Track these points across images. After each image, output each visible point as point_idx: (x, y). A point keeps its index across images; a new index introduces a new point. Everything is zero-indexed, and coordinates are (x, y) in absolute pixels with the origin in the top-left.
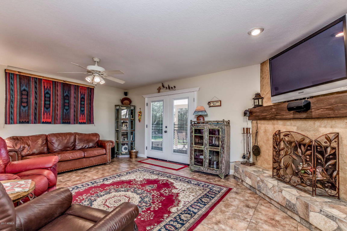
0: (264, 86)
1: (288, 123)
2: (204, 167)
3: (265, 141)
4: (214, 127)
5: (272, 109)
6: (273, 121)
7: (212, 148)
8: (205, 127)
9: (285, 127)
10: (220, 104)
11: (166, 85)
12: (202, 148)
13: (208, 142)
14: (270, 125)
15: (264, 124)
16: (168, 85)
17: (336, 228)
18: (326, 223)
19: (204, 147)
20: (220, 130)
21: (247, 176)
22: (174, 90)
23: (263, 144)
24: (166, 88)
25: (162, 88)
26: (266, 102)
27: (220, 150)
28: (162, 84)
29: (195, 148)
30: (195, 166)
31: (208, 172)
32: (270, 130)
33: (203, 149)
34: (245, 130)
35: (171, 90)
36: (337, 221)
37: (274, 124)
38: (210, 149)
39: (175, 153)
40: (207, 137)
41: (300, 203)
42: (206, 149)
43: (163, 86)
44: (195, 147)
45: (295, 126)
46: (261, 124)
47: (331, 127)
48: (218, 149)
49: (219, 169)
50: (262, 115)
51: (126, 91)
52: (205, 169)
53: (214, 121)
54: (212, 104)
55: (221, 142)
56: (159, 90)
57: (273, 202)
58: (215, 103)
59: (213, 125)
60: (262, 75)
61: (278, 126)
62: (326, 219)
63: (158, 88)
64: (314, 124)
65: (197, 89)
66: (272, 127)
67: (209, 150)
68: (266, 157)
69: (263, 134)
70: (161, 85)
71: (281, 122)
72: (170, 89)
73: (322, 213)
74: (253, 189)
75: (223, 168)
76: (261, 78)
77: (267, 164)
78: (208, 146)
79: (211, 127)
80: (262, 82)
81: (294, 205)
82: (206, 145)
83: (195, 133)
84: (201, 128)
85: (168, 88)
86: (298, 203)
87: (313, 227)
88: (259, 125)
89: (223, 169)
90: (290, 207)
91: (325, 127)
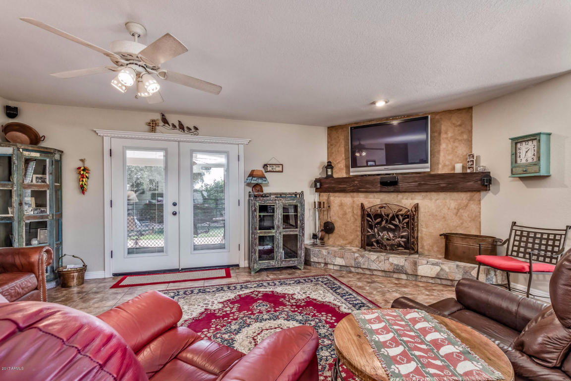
0: (334, 154)
1: (371, 195)
2: (276, 260)
3: (341, 216)
4: (291, 201)
5: (354, 181)
6: (352, 194)
7: (288, 231)
8: (277, 202)
9: (368, 199)
10: (281, 169)
11: (173, 119)
12: (273, 232)
13: (281, 223)
14: (348, 198)
15: (339, 197)
16: (179, 122)
17: (439, 270)
18: (432, 269)
19: (276, 232)
20: (299, 205)
21: (336, 257)
22: (195, 134)
23: (337, 219)
24: (174, 126)
25: (161, 124)
26: (337, 173)
27: (299, 233)
28: (163, 115)
29: (261, 235)
30: (260, 262)
31: (282, 266)
32: (348, 204)
33: (274, 234)
34: (317, 203)
35: (186, 132)
36: (440, 265)
37: (352, 197)
38: (285, 233)
39: (196, 252)
40: (280, 216)
41: (408, 263)
42: (279, 233)
43: (165, 121)
44: (260, 233)
45: (378, 198)
46: (335, 197)
47: (412, 199)
48: (296, 231)
49: (297, 257)
50: (340, 187)
51: (12, 104)
52: (278, 263)
53: (290, 194)
54: (269, 169)
55: (300, 222)
56: (152, 126)
57: (375, 273)
58: (274, 167)
59: (289, 199)
60: (330, 140)
61: (358, 198)
62: (432, 266)
63: (149, 121)
64: (397, 197)
65: (246, 141)
66: (351, 200)
67: (283, 235)
68: (342, 233)
69: (338, 208)
70: (157, 117)
71: (362, 195)
72: (184, 131)
73: (429, 263)
74: (345, 268)
75: (303, 255)
76: (329, 144)
77: (343, 240)
78: (281, 229)
79: (286, 202)
80: (330, 149)
81: (402, 267)
82: (278, 227)
83: (260, 212)
84: (270, 203)
85: (178, 127)
86: (406, 263)
87: (419, 277)
88: (332, 198)
89: (302, 257)
90: (398, 270)
91: (407, 199)
